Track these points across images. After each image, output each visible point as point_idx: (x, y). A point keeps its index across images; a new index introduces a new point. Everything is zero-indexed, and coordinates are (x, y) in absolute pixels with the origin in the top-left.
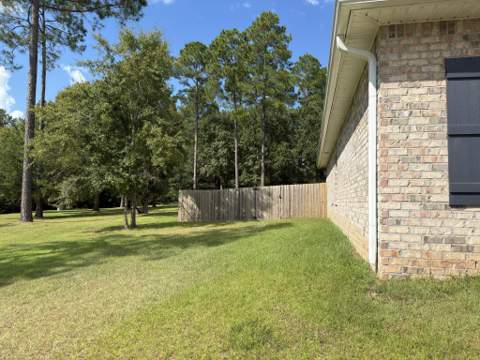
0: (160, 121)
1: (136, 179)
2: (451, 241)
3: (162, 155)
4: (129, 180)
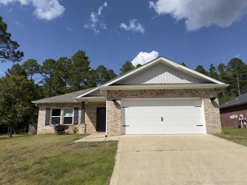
0: (22, 102)
1: (13, 121)
2: (45, 130)
3: (21, 113)
4: (10, 121)
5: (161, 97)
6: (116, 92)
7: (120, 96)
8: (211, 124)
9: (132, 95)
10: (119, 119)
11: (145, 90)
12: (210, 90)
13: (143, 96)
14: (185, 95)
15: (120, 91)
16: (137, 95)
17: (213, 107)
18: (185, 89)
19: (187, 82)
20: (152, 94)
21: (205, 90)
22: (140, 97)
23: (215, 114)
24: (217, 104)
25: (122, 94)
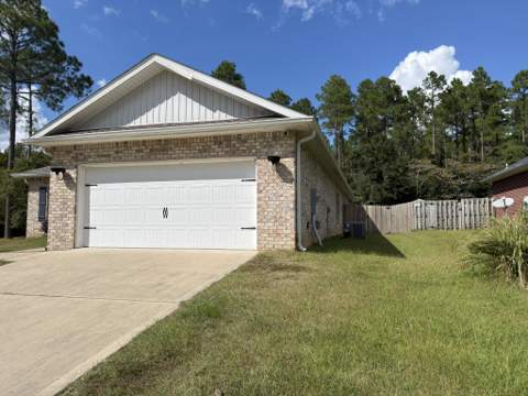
5: (160, 159)
6: (68, 150)
7: (76, 158)
8: (271, 224)
9: (99, 156)
10: (70, 213)
11: (126, 143)
12: (276, 136)
13: (121, 158)
14: (214, 151)
15: (75, 147)
16: (109, 156)
17: (279, 181)
18: (214, 137)
19: (223, 116)
20: (142, 151)
21: (262, 135)
22: (115, 160)
23: (282, 198)
24: (290, 173)
25: (79, 155)
